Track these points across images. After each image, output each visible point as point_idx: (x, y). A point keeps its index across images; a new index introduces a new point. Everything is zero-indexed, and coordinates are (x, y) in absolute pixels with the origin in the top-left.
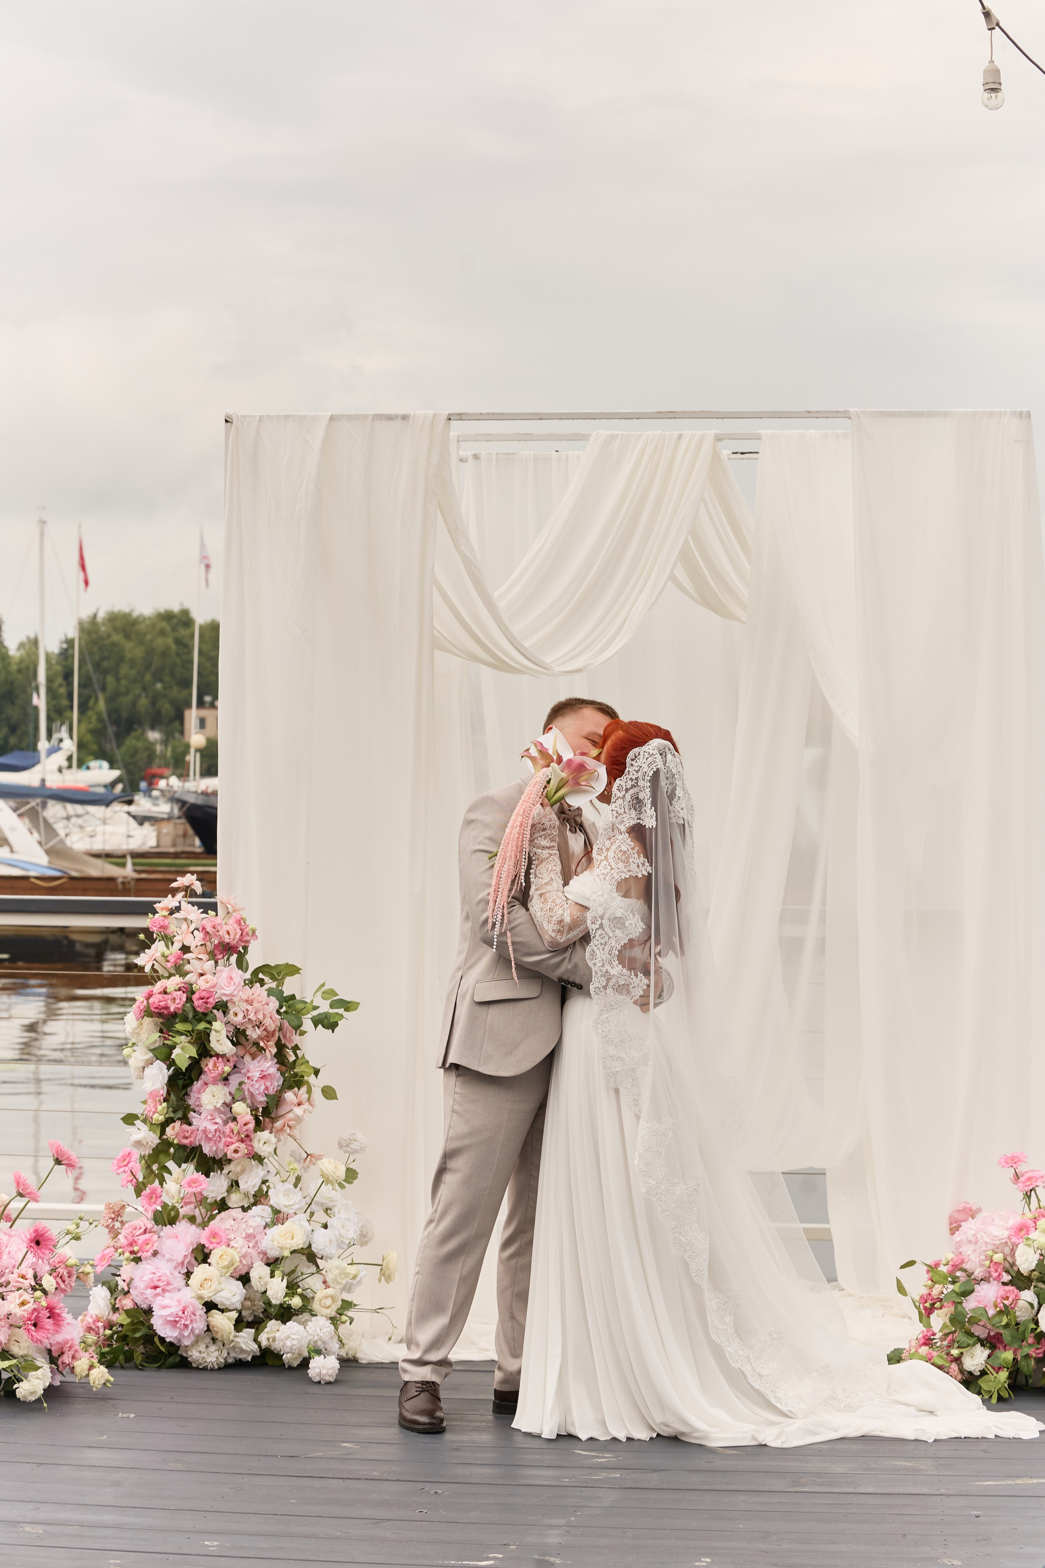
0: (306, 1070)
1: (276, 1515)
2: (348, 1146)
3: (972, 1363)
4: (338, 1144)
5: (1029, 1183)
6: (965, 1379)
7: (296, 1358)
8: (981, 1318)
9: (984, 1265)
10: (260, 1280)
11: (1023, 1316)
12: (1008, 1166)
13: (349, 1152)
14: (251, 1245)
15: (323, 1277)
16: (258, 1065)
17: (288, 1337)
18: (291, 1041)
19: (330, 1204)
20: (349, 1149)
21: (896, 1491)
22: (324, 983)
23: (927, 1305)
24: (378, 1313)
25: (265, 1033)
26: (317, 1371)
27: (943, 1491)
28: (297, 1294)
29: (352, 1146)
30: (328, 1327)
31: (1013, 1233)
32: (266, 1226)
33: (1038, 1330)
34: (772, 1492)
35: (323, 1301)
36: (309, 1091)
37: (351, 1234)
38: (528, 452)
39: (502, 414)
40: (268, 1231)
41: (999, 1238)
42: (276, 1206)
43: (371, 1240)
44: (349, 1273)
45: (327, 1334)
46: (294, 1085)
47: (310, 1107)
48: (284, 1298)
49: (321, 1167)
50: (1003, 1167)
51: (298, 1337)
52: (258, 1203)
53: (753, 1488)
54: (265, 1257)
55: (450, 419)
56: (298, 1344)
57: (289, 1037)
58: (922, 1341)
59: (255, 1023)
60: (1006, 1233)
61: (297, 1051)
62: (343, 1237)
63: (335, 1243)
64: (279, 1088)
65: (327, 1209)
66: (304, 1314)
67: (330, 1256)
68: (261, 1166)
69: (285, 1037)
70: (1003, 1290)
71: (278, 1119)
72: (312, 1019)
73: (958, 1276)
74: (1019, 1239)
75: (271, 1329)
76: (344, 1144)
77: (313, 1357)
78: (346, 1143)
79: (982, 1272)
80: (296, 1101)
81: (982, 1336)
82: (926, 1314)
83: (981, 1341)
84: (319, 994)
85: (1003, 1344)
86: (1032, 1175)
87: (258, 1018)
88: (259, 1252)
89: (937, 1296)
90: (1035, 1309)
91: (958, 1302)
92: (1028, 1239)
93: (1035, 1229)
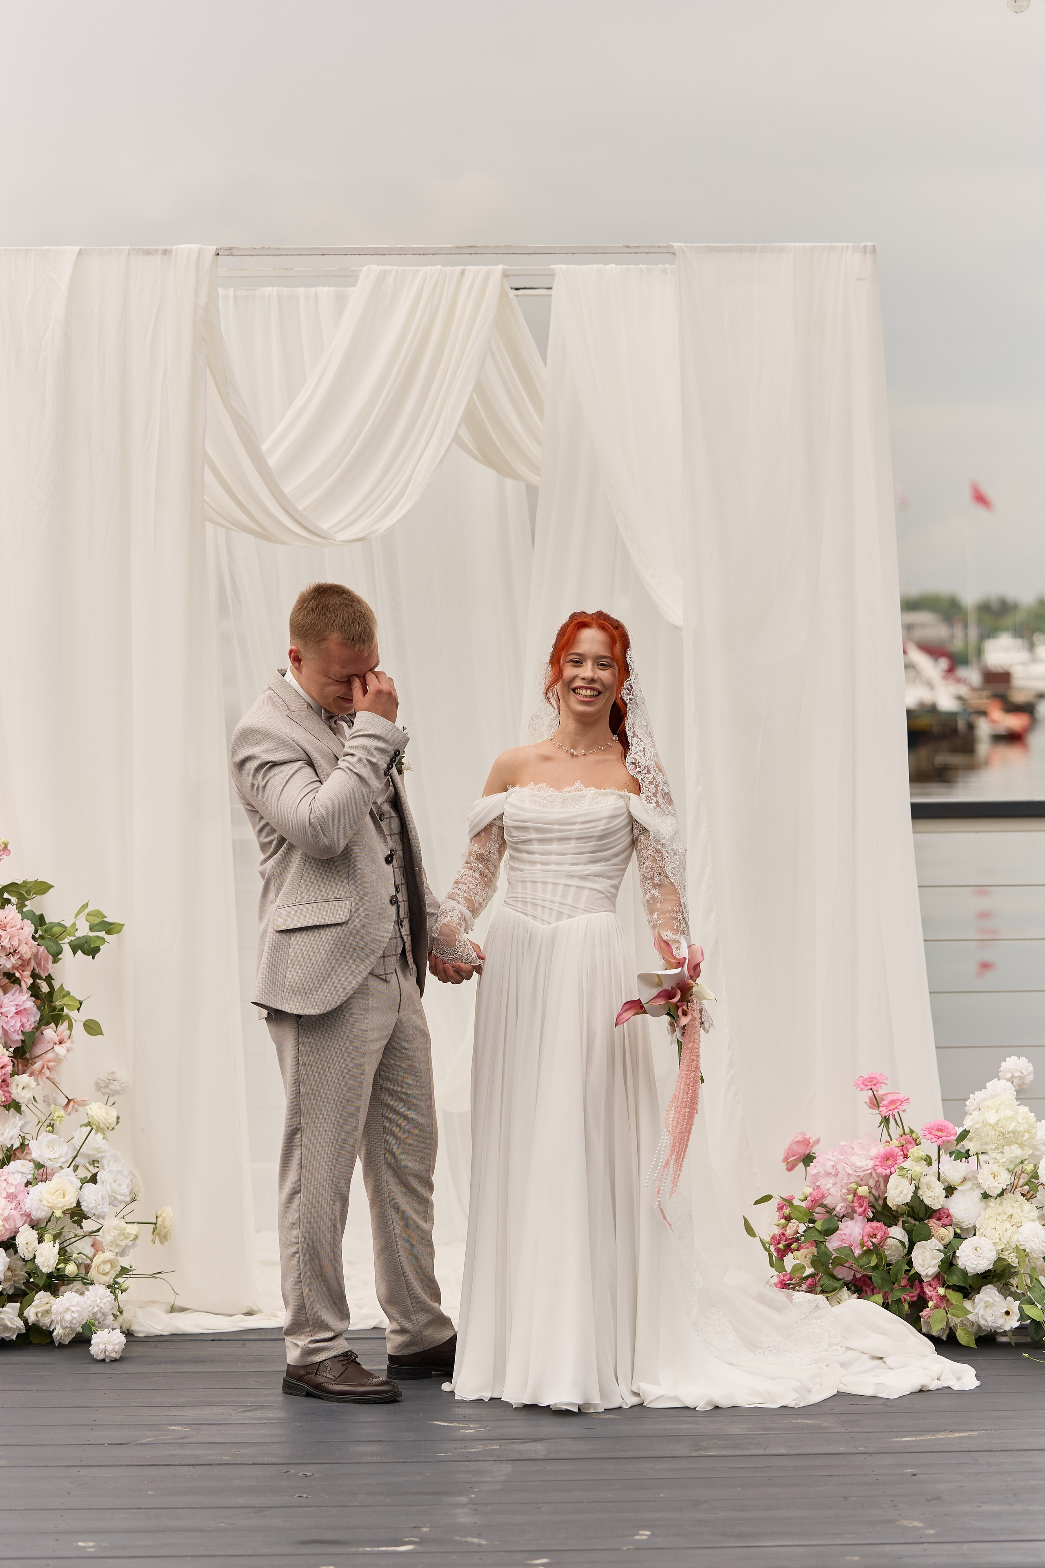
0: (69, 1003)
1: (140, 1508)
2: (107, 1087)
4: (96, 1086)
5: (892, 1107)
7: (69, 1334)
8: (848, 1258)
9: (848, 1199)
10: (27, 1246)
11: (893, 1255)
12: (867, 1088)
13: (109, 1093)
14: (13, 1205)
16: (12, 998)
17: (68, 1309)
18: (47, 970)
19: (99, 1156)
20: (108, 1091)
21: (812, 1451)
22: (88, 903)
23: (781, 1246)
24: (156, 1277)
25: (20, 962)
26: (102, 1347)
27: (862, 1449)
28: (71, 1260)
29: (112, 1087)
30: (107, 1295)
31: (878, 1163)
32: (28, 1184)
33: (912, 1272)
34: (675, 1457)
35: (102, 1267)
36: (70, 1027)
37: (124, 1190)
40: (31, 1189)
41: (864, 1169)
42: (38, 1160)
44: (129, 1234)
45: (108, 1304)
46: (54, 1021)
47: (72, 1045)
48: (56, 1264)
49: (89, 1113)
50: (862, 1090)
51: (80, 1309)
52: (13, 1157)
53: (652, 1454)
54: (29, 1220)
55: (218, 254)
56: (79, 1317)
57: (44, 964)
59: (10, 950)
60: (871, 1164)
61: (52, 982)
62: (116, 1193)
63: (107, 1201)
64: (36, 1024)
65: (95, 1161)
66: (79, 1282)
67: (102, 1215)
68: (19, 1115)
69: (40, 965)
70: (870, 1227)
71: (34, 1060)
72: (70, 944)
73: (817, 1213)
74: (886, 1169)
75: (41, 1302)
76: (103, 1086)
77: (94, 1330)
78: (105, 1083)
79: (846, 1207)
80: (57, 1040)
81: (849, 1278)
82: (780, 1256)
83: (847, 1285)
84: (83, 916)
85: (871, 1287)
86: (895, 1098)
87: (12, 945)
88: (22, 1214)
89: (792, 1236)
90: (907, 1247)
91: (822, 1242)
92: (902, 1169)
93: (904, 1158)
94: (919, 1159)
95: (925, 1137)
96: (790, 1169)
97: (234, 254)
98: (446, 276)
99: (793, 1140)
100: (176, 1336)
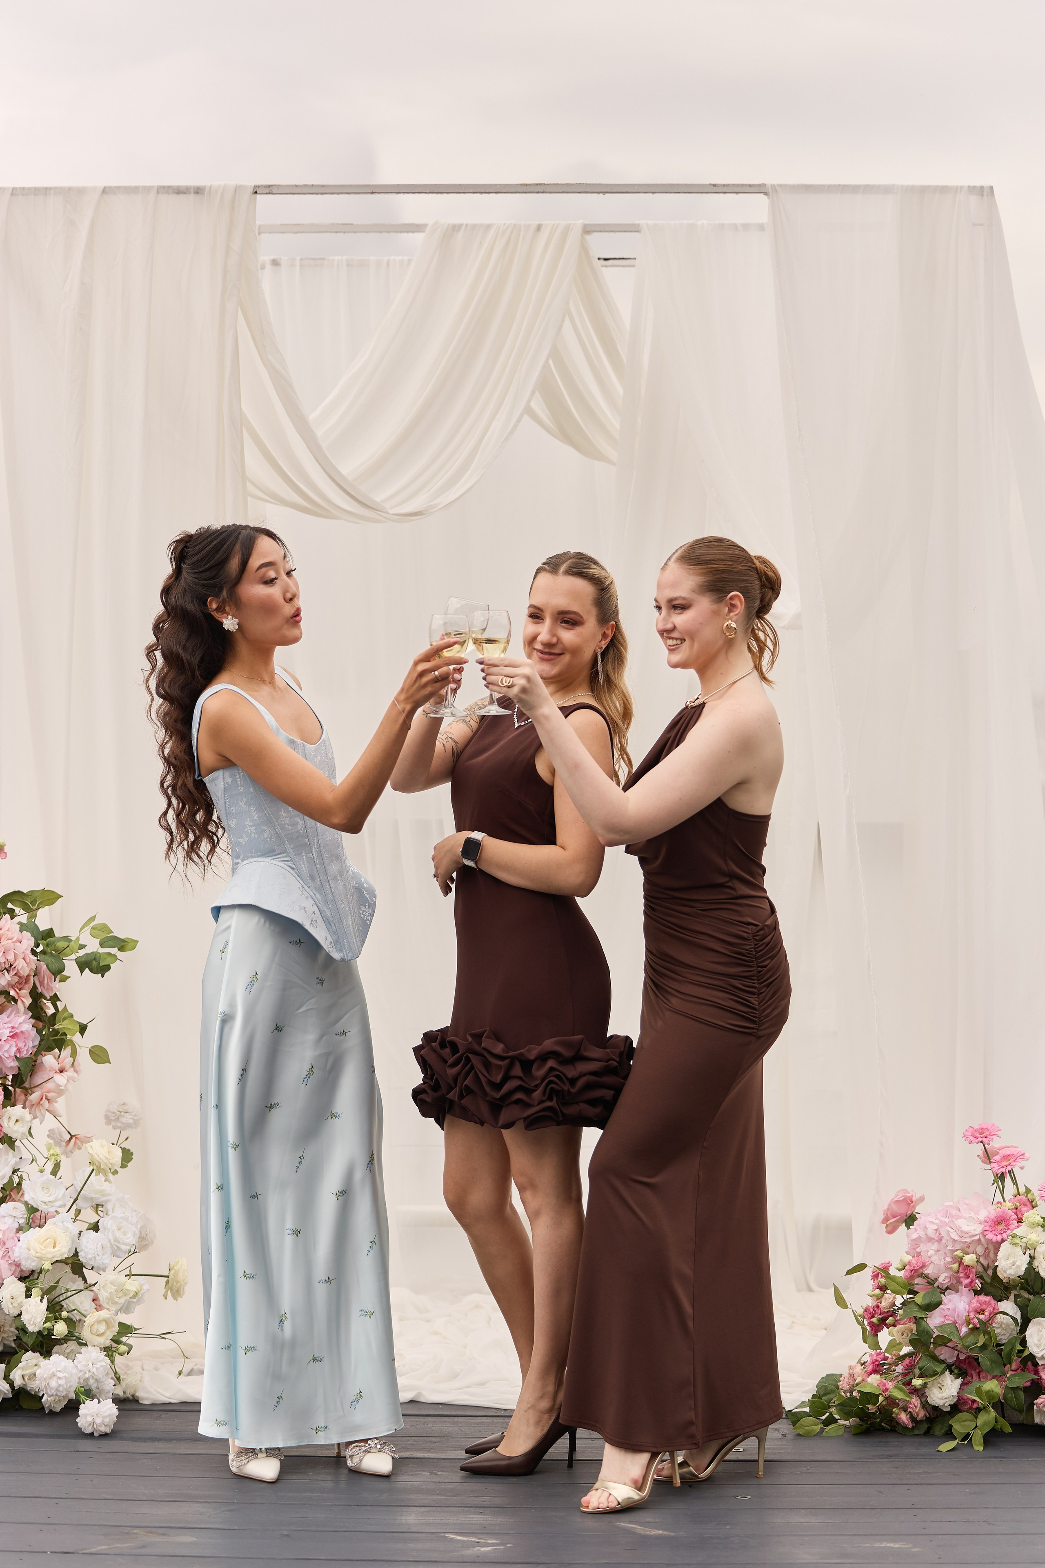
0: (69, 1026)
2: (118, 1119)
3: (940, 1395)
4: (106, 1119)
5: (1005, 1163)
6: (928, 1416)
7: (59, 1401)
8: (952, 1337)
9: (951, 1268)
10: (12, 1300)
11: (1003, 1334)
12: (977, 1141)
13: (120, 1127)
15: (92, 1293)
16: (6, 1020)
17: (53, 1375)
18: (49, 988)
19: (101, 1200)
20: (119, 1124)
22: (95, 916)
23: (874, 1320)
24: (165, 1338)
25: (16, 979)
26: (90, 1419)
28: (61, 1319)
29: (123, 1120)
30: (103, 1360)
31: (987, 1228)
32: (20, 1229)
33: (1026, 1353)
35: (95, 1327)
36: (74, 1054)
37: (130, 1239)
38: (340, 257)
39: (323, 186)
40: (22, 1235)
41: (970, 1234)
42: (31, 1202)
43: (152, 1242)
44: (127, 1288)
45: (101, 1369)
46: (55, 1047)
47: (75, 1075)
48: (45, 1322)
49: (91, 1152)
50: (971, 1142)
51: (67, 1375)
52: (8, 1198)
54: (18, 1270)
55: (256, 192)
56: (66, 1383)
57: (48, 984)
58: (870, 1368)
59: (3, 966)
60: (979, 1229)
61: (58, 1003)
62: (119, 1243)
63: (109, 1250)
64: (35, 1050)
65: (97, 1205)
66: (70, 1343)
67: (102, 1266)
68: (12, 1151)
69: (42, 983)
70: (976, 1301)
71: (33, 1090)
72: (77, 960)
73: (917, 1284)
74: (997, 1235)
75: (27, 1363)
76: (113, 1118)
77: (83, 1400)
78: (115, 1116)
79: (950, 1278)
80: (57, 1067)
81: (951, 1360)
82: (873, 1332)
83: (949, 1367)
84: (87, 930)
85: (978, 1370)
86: (1008, 1153)
87: (7, 959)
88: (10, 1263)
89: (888, 1309)
90: (1020, 1324)
91: (922, 1318)
92: (1014, 1236)
93: (1018, 1222)
94: (1035, 1225)
95: (1043, 1198)
96: (890, 1232)
97: (274, 192)
98: (520, 231)
99: (893, 1199)
100: (186, 1404)
